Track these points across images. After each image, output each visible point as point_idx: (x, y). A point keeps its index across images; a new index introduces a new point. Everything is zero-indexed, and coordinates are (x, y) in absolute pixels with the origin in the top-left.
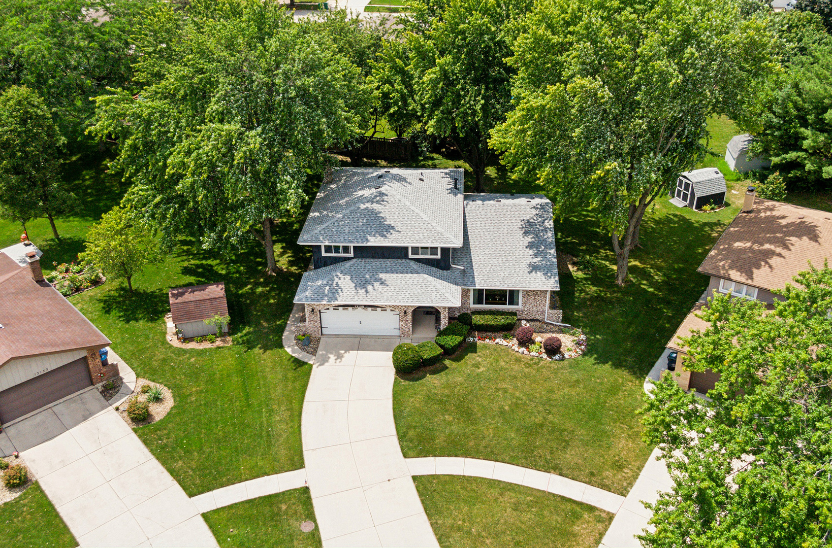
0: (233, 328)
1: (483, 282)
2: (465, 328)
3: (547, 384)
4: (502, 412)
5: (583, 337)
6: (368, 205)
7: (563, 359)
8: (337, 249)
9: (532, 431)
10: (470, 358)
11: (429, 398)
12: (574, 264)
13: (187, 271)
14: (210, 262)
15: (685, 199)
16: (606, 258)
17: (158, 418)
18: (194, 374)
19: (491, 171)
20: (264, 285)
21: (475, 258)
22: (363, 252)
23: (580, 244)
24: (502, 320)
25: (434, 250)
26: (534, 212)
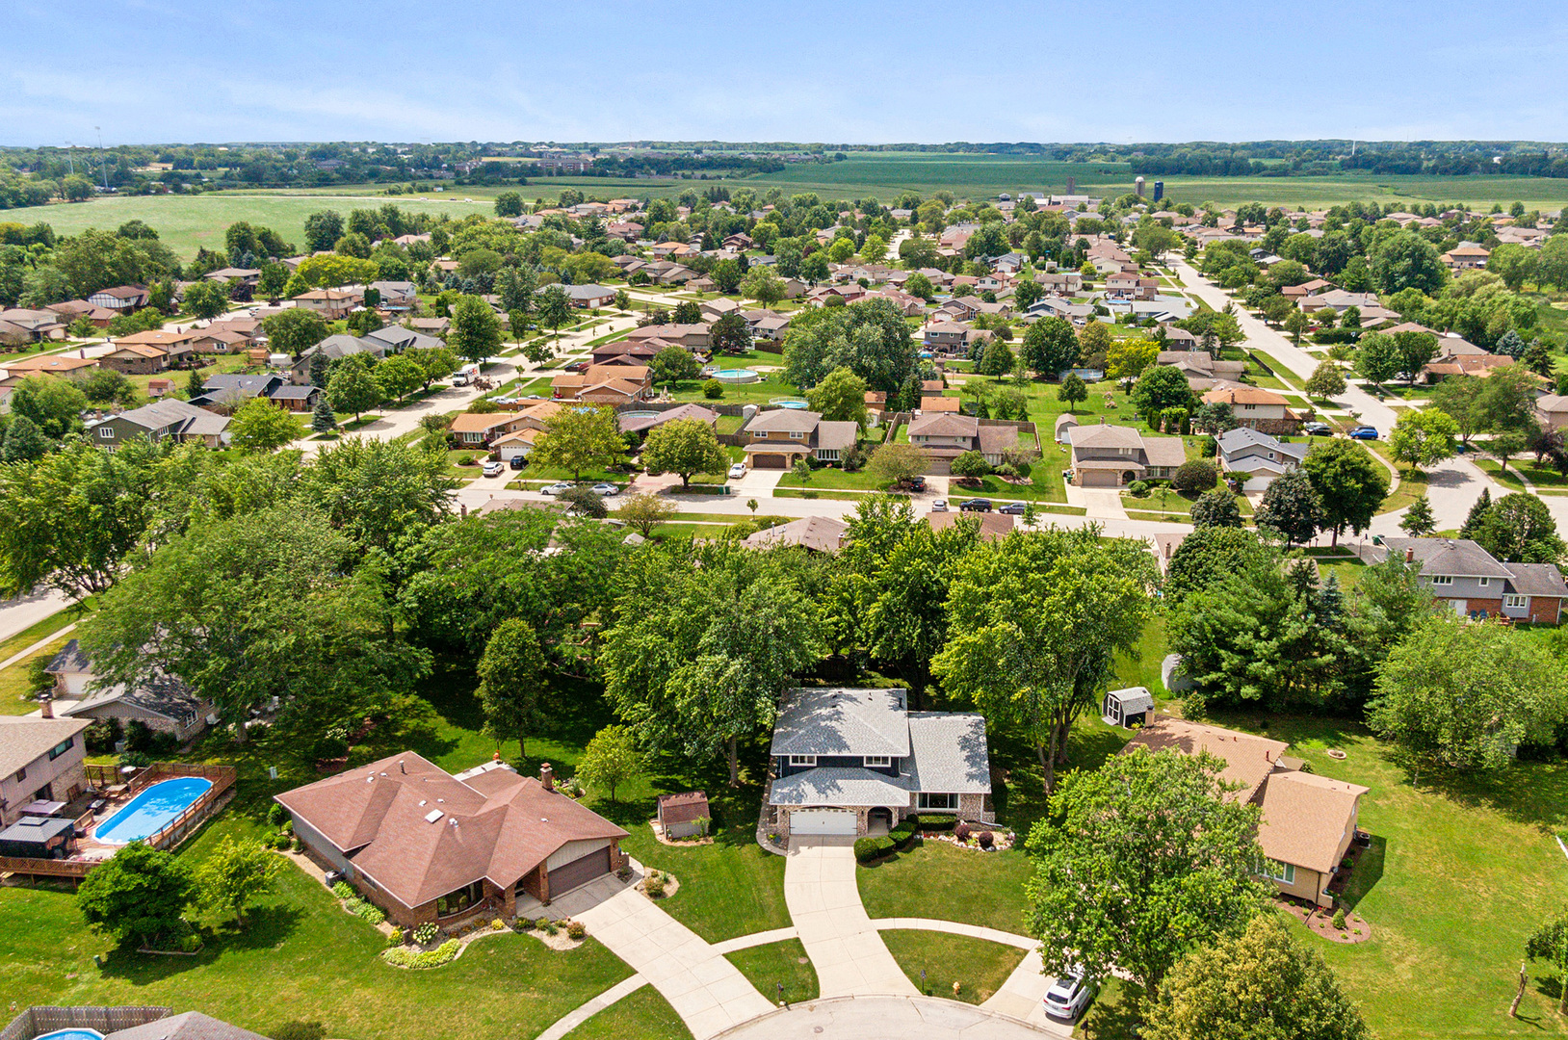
0: (712, 831)
1: (926, 788)
2: (913, 827)
3: (982, 869)
4: (945, 888)
5: (1012, 834)
6: (828, 723)
7: (995, 850)
8: (802, 759)
9: (969, 900)
10: (918, 850)
11: (886, 879)
12: (1008, 777)
13: (655, 785)
14: (674, 777)
15: (1116, 717)
16: (1037, 772)
17: (670, 895)
18: (691, 864)
19: (930, 690)
20: (730, 795)
21: (919, 766)
22: (824, 762)
23: (1014, 759)
24: (943, 820)
25: (885, 759)
26: (970, 729)
